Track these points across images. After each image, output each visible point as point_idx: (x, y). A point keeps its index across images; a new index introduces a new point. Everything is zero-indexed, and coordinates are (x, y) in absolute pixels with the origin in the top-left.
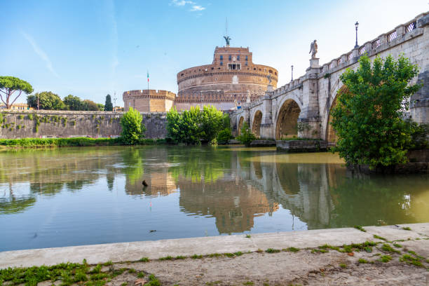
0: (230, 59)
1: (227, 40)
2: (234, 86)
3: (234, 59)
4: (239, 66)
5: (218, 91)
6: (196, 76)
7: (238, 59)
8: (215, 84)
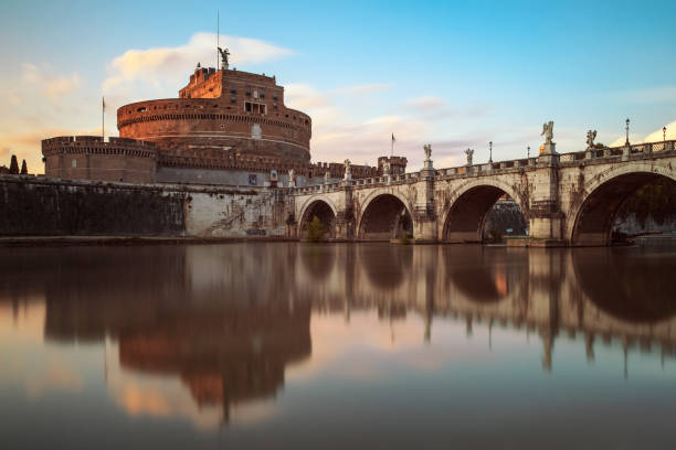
0: (249, 95)
1: (225, 55)
2: (254, 142)
3: (256, 95)
4: (262, 107)
5: (226, 149)
6: (178, 117)
7: (262, 96)
8: (220, 135)
